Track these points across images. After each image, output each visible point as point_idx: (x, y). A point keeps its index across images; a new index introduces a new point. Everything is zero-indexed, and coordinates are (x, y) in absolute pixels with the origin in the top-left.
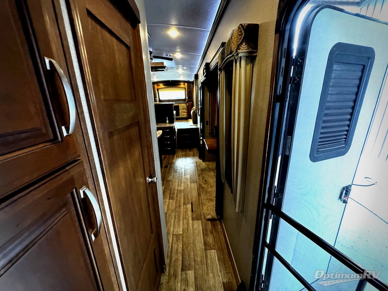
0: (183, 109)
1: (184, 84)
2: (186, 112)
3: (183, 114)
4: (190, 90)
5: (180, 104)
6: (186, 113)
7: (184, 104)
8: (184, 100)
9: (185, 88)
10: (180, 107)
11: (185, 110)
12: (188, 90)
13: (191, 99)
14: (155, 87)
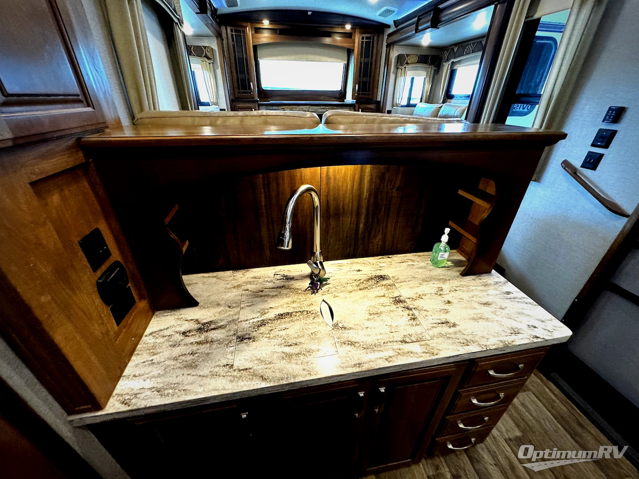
1: (350, 35)
8: (341, 94)
9: (350, 51)
12: (361, 57)
13: (368, 95)
14: (249, 35)
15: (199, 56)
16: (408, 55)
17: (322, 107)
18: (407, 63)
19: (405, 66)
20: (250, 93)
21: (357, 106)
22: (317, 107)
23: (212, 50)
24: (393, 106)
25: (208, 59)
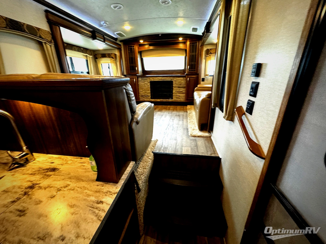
0: (179, 87)
1: (185, 43)
2: (183, 93)
3: (179, 95)
4: (194, 54)
5: (175, 79)
6: (184, 95)
7: (182, 79)
8: (184, 71)
9: (186, 50)
10: (174, 83)
11: (182, 90)
12: (190, 52)
13: (195, 71)
14: (136, 48)
15: (109, 57)
16: (211, 49)
17: (168, 77)
18: (211, 53)
19: (210, 54)
20: (136, 72)
21: (187, 76)
22: (166, 78)
23: (115, 55)
24: (205, 76)
25: (113, 58)
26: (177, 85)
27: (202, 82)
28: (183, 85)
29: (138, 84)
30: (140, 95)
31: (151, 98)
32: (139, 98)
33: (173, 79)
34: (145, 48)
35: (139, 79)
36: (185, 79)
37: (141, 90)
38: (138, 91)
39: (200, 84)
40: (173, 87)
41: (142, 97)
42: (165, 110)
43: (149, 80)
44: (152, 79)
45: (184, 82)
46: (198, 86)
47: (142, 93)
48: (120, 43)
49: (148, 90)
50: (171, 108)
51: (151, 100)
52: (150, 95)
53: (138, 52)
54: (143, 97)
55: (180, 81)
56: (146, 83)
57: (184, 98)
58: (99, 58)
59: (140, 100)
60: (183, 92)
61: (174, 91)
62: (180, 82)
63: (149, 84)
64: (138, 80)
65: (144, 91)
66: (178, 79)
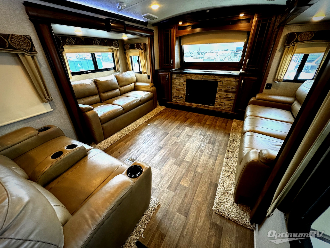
0: (226, 91)
1: (249, 20)
2: (231, 100)
3: (224, 101)
5: (222, 79)
6: (232, 102)
7: (233, 79)
8: (239, 64)
10: (219, 84)
11: (230, 95)
13: (257, 68)
14: (174, 32)
15: (138, 48)
16: (298, 33)
17: (212, 76)
18: (297, 41)
19: (294, 44)
20: (171, 65)
21: (241, 77)
22: (209, 76)
23: (145, 45)
24: (274, 80)
25: (142, 50)
26: (224, 87)
27: (265, 91)
28: (234, 88)
29: (171, 82)
30: (173, 95)
31: (186, 101)
32: (171, 99)
33: (219, 78)
34: (187, 31)
35: (173, 76)
36: (238, 80)
37: (175, 90)
38: (171, 91)
39: (261, 92)
40: (216, 89)
41: (175, 98)
42: (199, 124)
43: (185, 78)
44: (189, 77)
45: (234, 84)
46: (258, 96)
47: (176, 93)
48: (152, 28)
49: (183, 91)
50: (208, 122)
51: (186, 103)
52: (184, 96)
53: (177, 38)
54: (177, 98)
55: (229, 82)
56: (180, 81)
57: (231, 107)
58: (128, 50)
59: (172, 101)
60: (231, 98)
61: (217, 96)
62: (228, 84)
63: (185, 83)
64: (171, 77)
65: (178, 92)
66: (226, 79)
